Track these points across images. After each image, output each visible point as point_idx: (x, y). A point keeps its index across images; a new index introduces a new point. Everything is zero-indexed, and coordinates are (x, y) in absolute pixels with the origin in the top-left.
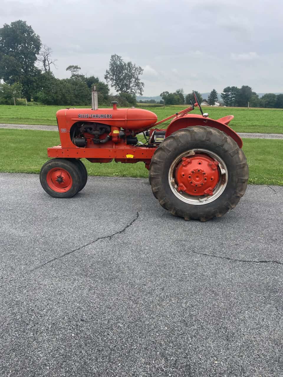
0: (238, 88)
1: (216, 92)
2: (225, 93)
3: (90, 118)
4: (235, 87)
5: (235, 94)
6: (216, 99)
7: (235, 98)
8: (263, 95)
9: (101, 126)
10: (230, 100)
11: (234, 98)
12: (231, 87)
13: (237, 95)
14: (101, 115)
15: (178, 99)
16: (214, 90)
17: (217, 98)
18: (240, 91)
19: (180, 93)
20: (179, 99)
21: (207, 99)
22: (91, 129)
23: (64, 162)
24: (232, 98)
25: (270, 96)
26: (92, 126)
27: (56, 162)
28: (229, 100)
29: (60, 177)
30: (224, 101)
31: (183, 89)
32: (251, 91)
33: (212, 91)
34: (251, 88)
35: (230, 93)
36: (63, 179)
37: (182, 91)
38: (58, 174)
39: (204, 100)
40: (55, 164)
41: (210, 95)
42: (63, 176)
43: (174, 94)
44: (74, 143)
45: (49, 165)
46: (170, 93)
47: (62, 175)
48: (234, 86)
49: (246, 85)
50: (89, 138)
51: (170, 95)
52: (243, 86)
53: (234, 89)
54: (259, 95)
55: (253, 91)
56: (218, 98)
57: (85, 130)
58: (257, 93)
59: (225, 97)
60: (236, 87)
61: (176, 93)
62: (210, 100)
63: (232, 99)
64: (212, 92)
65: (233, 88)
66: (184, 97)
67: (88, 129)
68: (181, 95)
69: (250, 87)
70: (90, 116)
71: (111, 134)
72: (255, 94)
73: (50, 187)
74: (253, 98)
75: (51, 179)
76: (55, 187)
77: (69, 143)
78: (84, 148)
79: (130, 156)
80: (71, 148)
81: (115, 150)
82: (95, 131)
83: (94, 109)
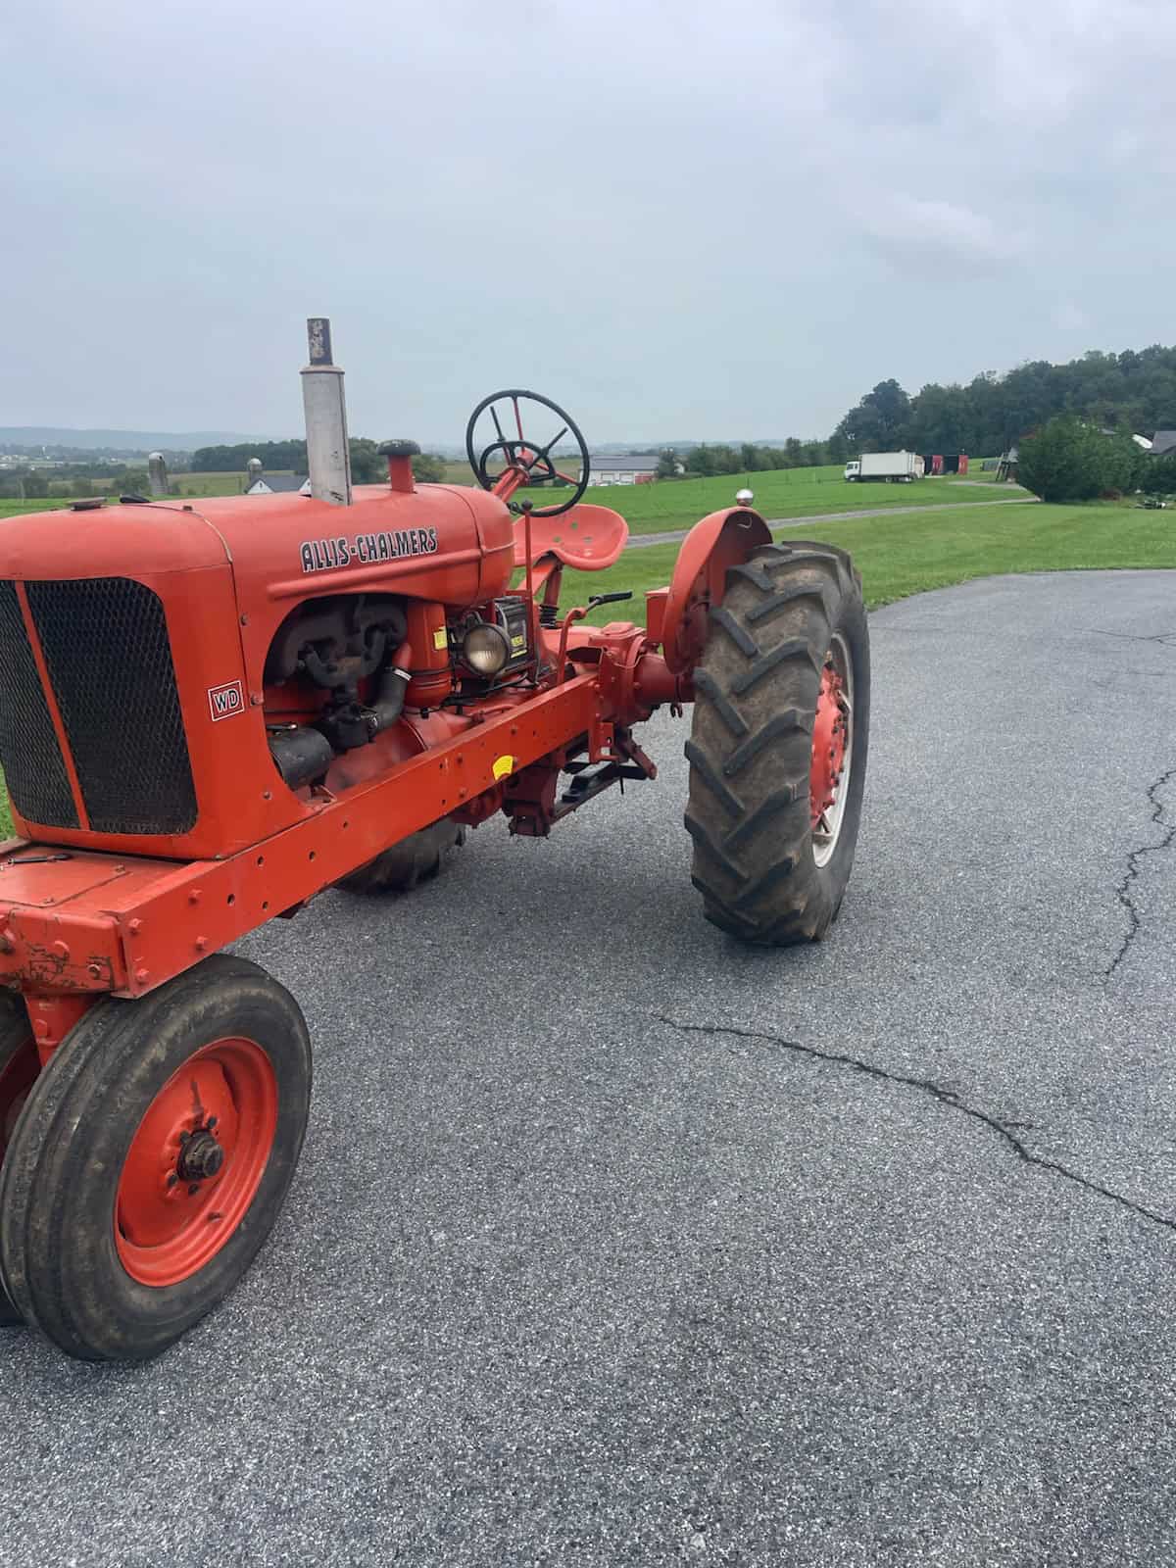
14: (398, 538)
26: (334, 627)
29: (196, 1128)
36: (214, 1130)
38: (182, 1113)
42: (208, 1107)
47: (204, 1106)
67: (314, 653)
70: (357, 550)
71: (417, 653)
77: (267, 797)
78: (333, 800)
79: (503, 766)
80: (278, 828)
81: (460, 754)
82: (344, 660)
83: (346, 498)
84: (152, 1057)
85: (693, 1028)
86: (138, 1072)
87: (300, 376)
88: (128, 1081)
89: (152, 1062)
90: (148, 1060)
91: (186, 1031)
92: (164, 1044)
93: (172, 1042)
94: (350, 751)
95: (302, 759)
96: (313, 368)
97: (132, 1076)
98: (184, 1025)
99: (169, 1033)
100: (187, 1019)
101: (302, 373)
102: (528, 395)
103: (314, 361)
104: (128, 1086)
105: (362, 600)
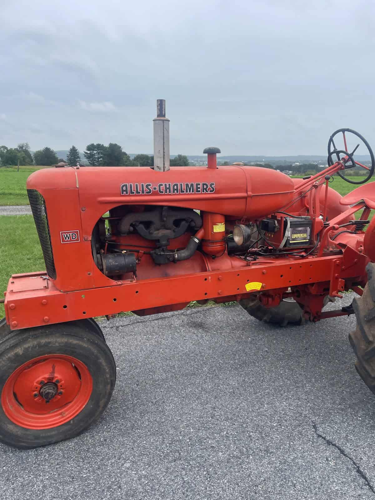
0: (104, 146)
1: (76, 150)
2: (89, 152)
3: (155, 194)
4: (100, 145)
5: (102, 153)
6: (78, 160)
7: (103, 159)
8: (136, 156)
9: (179, 215)
10: (97, 161)
11: (101, 159)
12: (95, 144)
13: (105, 155)
14: (187, 185)
15: (23, 157)
16: (74, 147)
17: (79, 157)
18: (107, 149)
19: (25, 149)
20: (25, 157)
21: (65, 159)
22: (148, 224)
23: (69, 335)
24: (98, 158)
25: (144, 158)
26: (153, 217)
27: (43, 341)
28: (95, 161)
29: (50, 381)
30: (89, 162)
31: (28, 143)
32: (121, 151)
33: (71, 148)
34: (121, 147)
35: (95, 152)
36: (59, 384)
37: (27, 145)
38: (42, 374)
39: (60, 159)
40: (39, 345)
41: (69, 154)
42: (58, 376)
43: (16, 149)
44: (102, 270)
45: (17, 355)
46: (9, 149)
47: (56, 375)
48: (100, 143)
49: (114, 143)
50: (137, 249)
51: (10, 152)
52: (111, 143)
53: (99, 147)
54: (131, 157)
55: (123, 151)
56: (81, 157)
57: (132, 228)
58: (128, 153)
59: (89, 157)
60: (103, 145)
61: (19, 149)
62: (70, 160)
63: (100, 159)
64: (71, 150)
65: (99, 145)
66: (32, 155)
67: (141, 226)
68: (27, 152)
69: (119, 146)
70: (157, 189)
71: (205, 233)
72: (125, 154)
73: (13, 423)
74: (125, 159)
75: (15, 395)
76: (27, 413)
77: (89, 274)
78: (134, 282)
79: (254, 286)
80: (94, 286)
81: (220, 276)
82: (161, 230)
83: (162, 169)
84: (16, 352)
85: (323, 438)
86: (9, 355)
87: (153, 121)
88: (5, 356)
89: (16, 353)
90: (15, 352)
91: (34, 347)
92: (23, 349)
93: (27, 349)
94: (161, 265)
95: (117, 264)
96: (159, 118)
97: (7, 355)
98: (34, 346)
99: (26, 346)
100: (36, 343)
101: (153, 120)
102: (348, 130)
103: (158, 116)
104: (4, 358)
105: (165, 208)
